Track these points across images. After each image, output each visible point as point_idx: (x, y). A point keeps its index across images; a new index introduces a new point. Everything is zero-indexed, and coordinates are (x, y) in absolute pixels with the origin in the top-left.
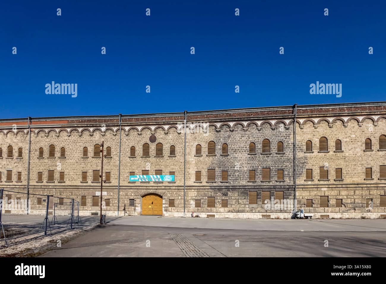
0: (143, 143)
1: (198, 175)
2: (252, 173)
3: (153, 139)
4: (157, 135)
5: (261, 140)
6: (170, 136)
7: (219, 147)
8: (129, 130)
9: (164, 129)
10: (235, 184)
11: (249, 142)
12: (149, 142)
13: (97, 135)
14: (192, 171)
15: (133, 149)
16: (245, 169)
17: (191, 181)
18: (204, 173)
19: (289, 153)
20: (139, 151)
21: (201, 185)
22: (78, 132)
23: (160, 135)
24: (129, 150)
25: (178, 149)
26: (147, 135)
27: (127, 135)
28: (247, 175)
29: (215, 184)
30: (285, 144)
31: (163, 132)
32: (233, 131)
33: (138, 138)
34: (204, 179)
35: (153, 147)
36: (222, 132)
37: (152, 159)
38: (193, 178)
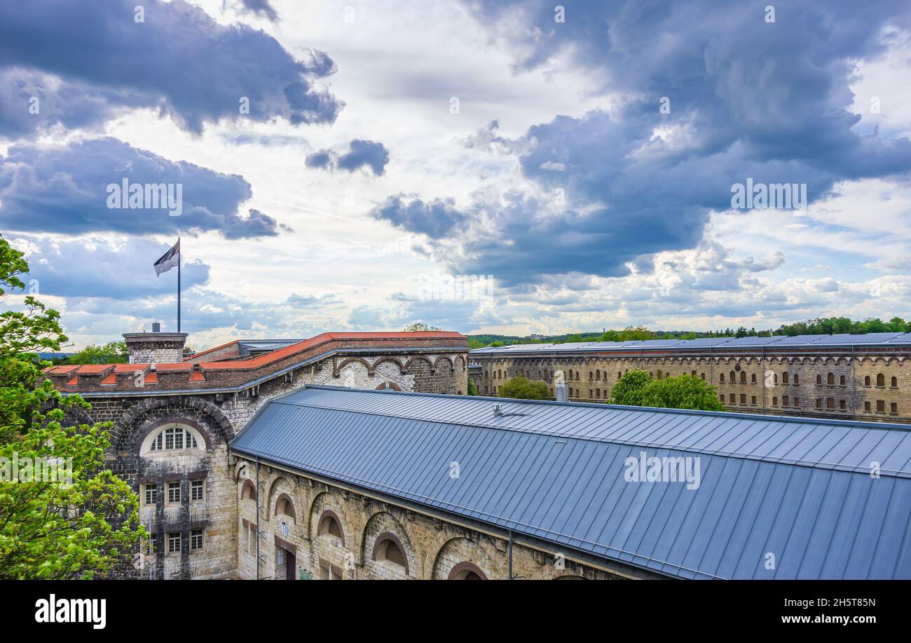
0: (730, 371)
1: (775, 399)
2: (819, 401)
3: (738, 368)
4: (741, 365)
5: (826, 373)
6: (752, 366)
7: (791, 377)
8: (719, 360)
9: (746, 360)
10: (805, 411)
11: (816, 375)
12: (734, 370)
13: (694, 363)
14: (770, 397)
15: (722, 376)
16: (813, 398)
17: (770, 405)
18: (780, 399)
19: (850, 387)
20: (727, 377)
21: (777, 409)
22: (678, 360)
23: (743, 365)
24: (719, 376)
25: (758, 377)
26: (733, 365)
27: (717, 364)
28: (814, 404)
29: (788, 410)
30: (847, 378)
31: (746, 363)
32: (802, 364)
33: (726, 367)
34: (780, 404)
35: (738, 375)
36: (794, 365)
37: (738, 385)
38: (771, 403)
